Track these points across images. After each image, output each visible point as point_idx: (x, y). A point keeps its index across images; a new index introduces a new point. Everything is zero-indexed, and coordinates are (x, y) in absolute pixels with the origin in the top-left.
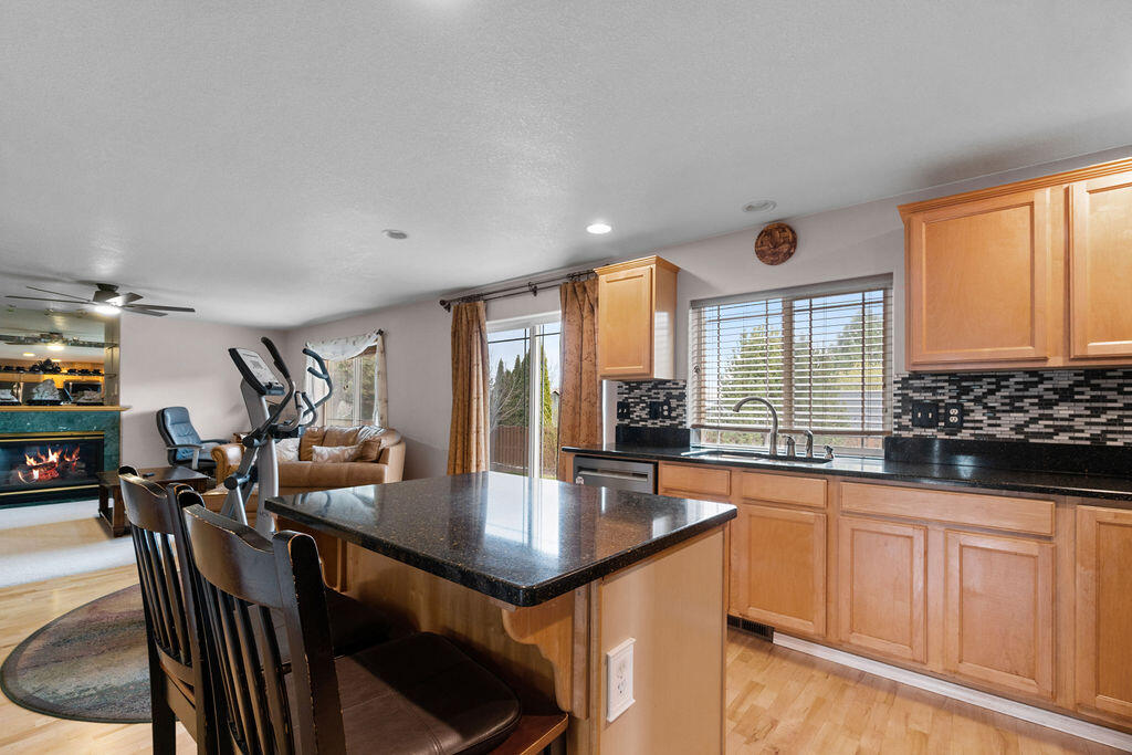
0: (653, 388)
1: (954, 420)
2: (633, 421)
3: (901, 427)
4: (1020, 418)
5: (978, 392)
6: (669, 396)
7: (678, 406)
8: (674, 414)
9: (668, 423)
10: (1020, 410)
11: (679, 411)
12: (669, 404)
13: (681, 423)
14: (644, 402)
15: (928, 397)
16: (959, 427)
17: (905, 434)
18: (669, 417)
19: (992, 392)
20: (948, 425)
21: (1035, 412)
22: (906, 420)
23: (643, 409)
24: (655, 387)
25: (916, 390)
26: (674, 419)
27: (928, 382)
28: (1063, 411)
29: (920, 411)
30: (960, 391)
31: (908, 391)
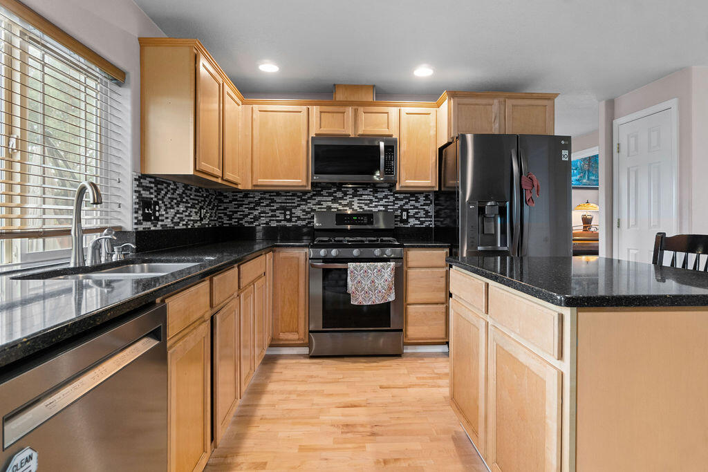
1: (157, 214)
3: (138, 223)
4: (172, 212)
5: (163, 193)
10: (172, 207)
15: (148, 195)
17: (140, 228)
19: (166, 194)
20: (155, 218)
21: (176, 209)
22: (140, 215)
25: (144, 188)
27: (147, 183)
28: (181, 208)
29: (145, 207)
30: (158, 192)
31: (141, 189)
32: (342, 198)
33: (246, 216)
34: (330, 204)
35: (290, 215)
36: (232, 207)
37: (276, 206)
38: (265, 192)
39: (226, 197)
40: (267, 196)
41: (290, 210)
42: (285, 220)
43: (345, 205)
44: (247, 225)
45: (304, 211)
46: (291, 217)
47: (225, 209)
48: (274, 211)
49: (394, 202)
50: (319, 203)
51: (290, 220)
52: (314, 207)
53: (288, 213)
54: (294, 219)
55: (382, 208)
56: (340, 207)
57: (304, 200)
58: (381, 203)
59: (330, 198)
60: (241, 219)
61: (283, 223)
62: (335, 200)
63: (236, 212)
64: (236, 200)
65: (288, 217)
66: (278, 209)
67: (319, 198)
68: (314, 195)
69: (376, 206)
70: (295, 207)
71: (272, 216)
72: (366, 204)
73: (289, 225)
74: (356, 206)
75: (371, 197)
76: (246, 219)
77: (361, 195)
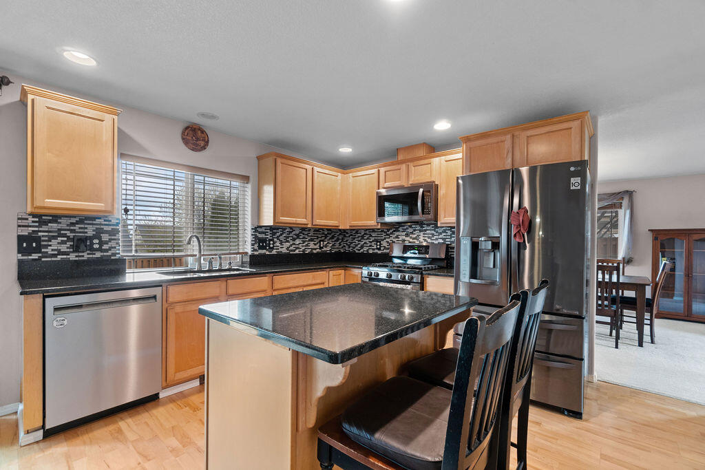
0: (77, 223)
1: (271, 246)
2: (46, 255)
3: (255, 250)
4: (288, 244)
5: (278, 234)
6: (99, 232)
7: (110, 240)
8: (105, 247)
9: (98, 255)
10: (288, 242)
11: (113, 244)
12: (100, 239)
13: (114, 254)
14: (64, 235)
15: (263, 236)
16: (273, 248)
17: (256, 253)
18: (100, 250)
19: (281, 235)
20: (270, 248)
21: (292, 242)
22: (256, 247)
23: (63, 242)
24: (81, 221)
25: (260, 233)
26: (106, 251)
27: (263, 230)
28: (297, 242)
29: (260, 242)
30: (274, 234)
31: (257, 234)
32: (412, 233)
33: (357, 245)
34: (404, 237)
35: (380, 245)
36: (350, 239)
37: (372, 239)
38: (367, 230)
39: (347, 233)
40: (367, 232)
41: (380, 242)
42: (377, 249)
43: (414, 239)
44: (357, 252)
45: (388, 242)
46: (380, 247)
47: (347, 241)
48: (371, 242)
49: (451, 236)
50: (397, 237)
51: (379, 249)
52: (394, 240)
53: (378, 244)
54: (382, 248)
55: (441, 241)
56: (411, 240)
57: (388, 235)
58: (441, 236)
59: (404, 233)
60: (354, 248)
61: (376, 251)
62: (407, 235)
63: (352, 243)
64: (351, 235)
65: (378, 247)
66: (373, 241)
67: (397, 233)
68: (394, 231)
69: (437, 239)
70: (383, 240)
71: (370, 246)
72: (429, 237)
73: (379, 252)
74: (421, 239)
75: (433, 232)
76: (357, 248)
77: (426, 230)
